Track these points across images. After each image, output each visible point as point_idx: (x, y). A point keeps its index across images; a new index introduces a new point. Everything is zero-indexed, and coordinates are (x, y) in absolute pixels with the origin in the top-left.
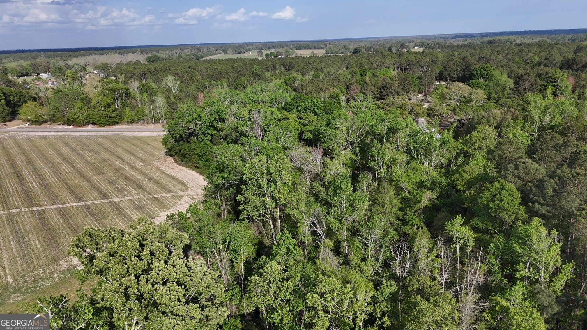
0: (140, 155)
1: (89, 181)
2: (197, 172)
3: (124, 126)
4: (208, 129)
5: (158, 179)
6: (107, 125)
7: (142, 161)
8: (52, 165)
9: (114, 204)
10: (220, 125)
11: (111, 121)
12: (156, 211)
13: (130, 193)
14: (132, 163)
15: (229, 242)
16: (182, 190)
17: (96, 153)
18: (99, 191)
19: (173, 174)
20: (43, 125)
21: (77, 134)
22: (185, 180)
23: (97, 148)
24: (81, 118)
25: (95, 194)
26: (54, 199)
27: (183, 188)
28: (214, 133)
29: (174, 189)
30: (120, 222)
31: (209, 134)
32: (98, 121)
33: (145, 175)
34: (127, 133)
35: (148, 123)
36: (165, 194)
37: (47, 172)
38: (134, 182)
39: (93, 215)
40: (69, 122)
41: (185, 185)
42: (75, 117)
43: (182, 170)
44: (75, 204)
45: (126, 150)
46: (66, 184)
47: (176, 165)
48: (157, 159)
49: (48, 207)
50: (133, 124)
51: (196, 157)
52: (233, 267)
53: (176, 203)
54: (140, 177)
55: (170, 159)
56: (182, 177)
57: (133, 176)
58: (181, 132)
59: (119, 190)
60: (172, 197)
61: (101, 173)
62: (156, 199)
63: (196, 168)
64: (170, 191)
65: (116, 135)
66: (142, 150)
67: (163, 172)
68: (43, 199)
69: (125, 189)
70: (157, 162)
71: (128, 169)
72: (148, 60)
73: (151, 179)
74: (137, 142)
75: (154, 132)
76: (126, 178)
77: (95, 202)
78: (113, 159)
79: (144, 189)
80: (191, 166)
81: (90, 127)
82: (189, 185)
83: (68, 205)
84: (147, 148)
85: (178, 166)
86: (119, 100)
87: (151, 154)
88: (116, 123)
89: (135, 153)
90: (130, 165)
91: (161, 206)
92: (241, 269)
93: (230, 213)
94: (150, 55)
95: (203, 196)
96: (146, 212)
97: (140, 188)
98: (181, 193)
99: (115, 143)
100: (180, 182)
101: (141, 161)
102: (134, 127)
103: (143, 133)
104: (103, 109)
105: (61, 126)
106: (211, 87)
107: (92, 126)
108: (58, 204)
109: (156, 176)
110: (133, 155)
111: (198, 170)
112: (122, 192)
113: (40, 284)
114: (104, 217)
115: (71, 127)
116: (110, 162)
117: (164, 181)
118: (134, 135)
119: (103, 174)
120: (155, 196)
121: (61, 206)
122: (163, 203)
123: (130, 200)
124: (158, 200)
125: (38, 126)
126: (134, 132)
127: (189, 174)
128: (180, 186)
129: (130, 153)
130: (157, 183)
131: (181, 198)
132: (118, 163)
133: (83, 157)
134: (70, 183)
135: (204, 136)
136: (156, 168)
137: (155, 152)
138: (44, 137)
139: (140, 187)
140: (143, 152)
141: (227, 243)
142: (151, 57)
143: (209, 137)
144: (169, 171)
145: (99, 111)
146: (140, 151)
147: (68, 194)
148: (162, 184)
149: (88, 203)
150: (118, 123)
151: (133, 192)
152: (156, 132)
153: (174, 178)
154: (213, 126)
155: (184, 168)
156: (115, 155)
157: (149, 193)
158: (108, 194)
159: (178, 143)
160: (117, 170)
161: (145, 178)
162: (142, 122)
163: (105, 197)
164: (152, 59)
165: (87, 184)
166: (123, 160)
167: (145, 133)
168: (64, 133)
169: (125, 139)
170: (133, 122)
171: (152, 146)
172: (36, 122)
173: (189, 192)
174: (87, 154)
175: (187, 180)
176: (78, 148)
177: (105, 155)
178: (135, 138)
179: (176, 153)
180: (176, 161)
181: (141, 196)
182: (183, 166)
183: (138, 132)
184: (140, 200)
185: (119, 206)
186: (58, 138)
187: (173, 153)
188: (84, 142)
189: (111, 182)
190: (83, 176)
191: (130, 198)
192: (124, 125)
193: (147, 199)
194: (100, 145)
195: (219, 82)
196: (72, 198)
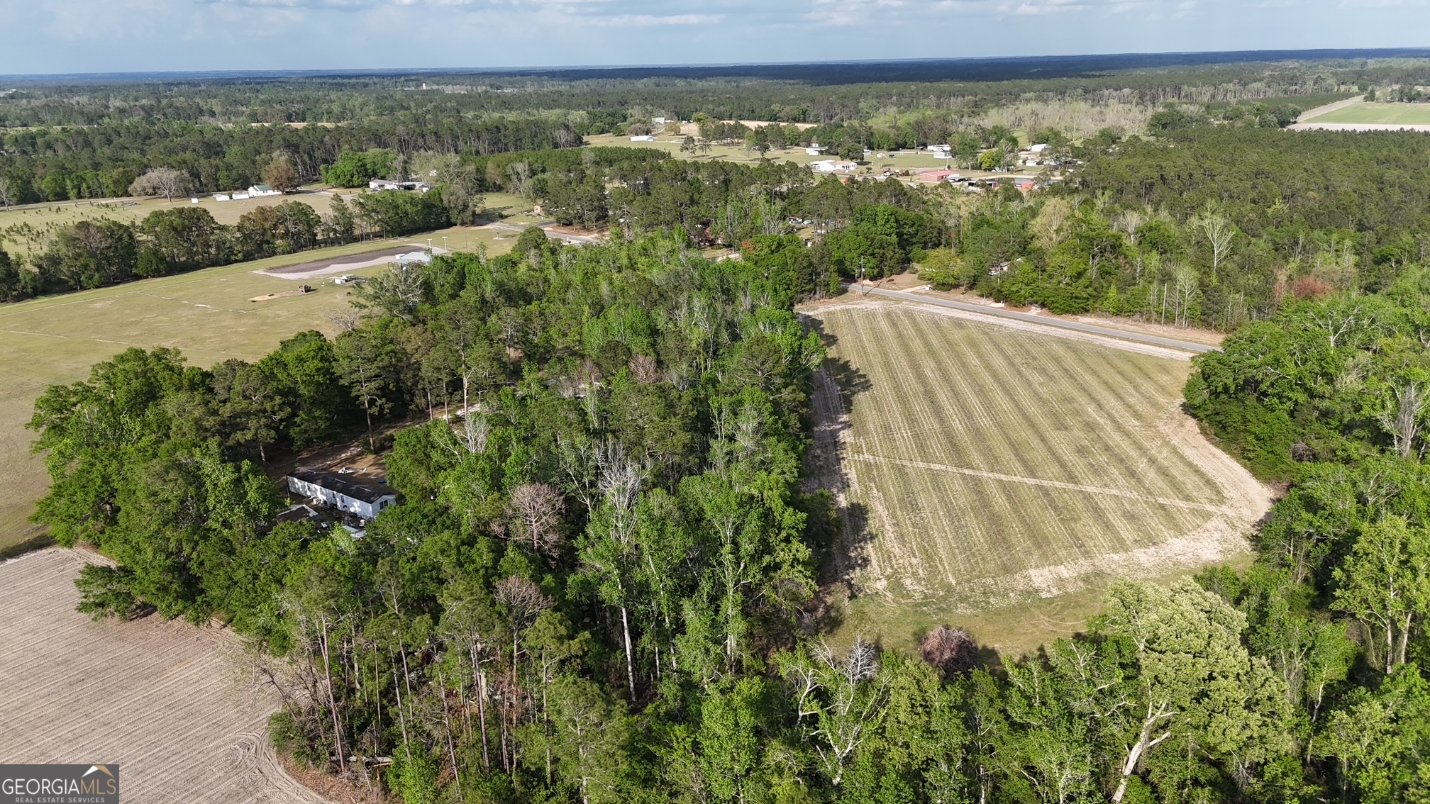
0: (1132, 400)
1: (1043, 440)
2: (1245, 466)
3: (1100, 321)
4: (1293, 390)
5: (1166, 464)
6: (1067, 312)
7: (1137, 415)
8: (980, 391)
9: (1088, 497)
10: (1320, 386)
11: (1076, 305)
12: (1162, 531)
13: (1114, 481)
14: (1116, 415)
15: (1310, 649)
16: (1211, 501)
17: (1051, 378)
18: (1063, 465)
19: (1197, 461)
20: (956, 295)
21: (1014, 325)
22: (1219, 480)
23: (1052, 368)
24: (1022, 292)
25: (1056, 469)
26: (994, 463)
27: (1214, 497)
28: (1302, 398)
29: (1195, 494)
30: (1099, 535)
31: (1290, 399)
32: (1053, 302)
33: (1140, 448)
34: (1106, 339)
35: (1148, 321)
36: (1177, 501)
37: (973, 400)
38: (1122, 461)
39: (1055, 509)
40: (999, 296)
41: (1219, 493)
42: (1014, 289)
43: (1214, 456)
44: (1026, 480)
45: (1106, 383)
46: (1007, 437)
47: (1202, 440)
48: (1165, 416)
49: (985, 474)
50: (1119, 318)
51: (1251, 438)
52: (1305, 685)
53: (1199, 526)
54: (1133, 453)
55: (1191, 423)
56: (1214, 473)
57: (1118, 446)
58: (1229, 382)
59: (1097, 471)
60: (1192, 511)
61: (1062, 427)
62: (1162, 507)
63: (1245, 457)
64: (1188, 498)
65: (1084, 343)
66: (1136, 388)
67: (1175, 451)
68: (975, 457)
69: (1105, 472)
70: (1166, 424)
71: (1109, 428)
72: (1155, 123)
73: (1152, 461)
74: (1127, 368)
75: (1160, 346)
76: (1107, 448)
77: (1057, 484)
78: (1082, 399)
79: (1139, 481)
80: (1235, 451)
81: (1034, 311)
82: (1226, 493)
83: (1015, 479)
84: (1146, 386)
85: (1207, 443)
86: (1097, 260)
87: (1155, 405)
88: (1085, 311)
89: (1123, 395)
90: (1114, 421)
91: (1171, 525)
92: (1318, 692)
93: (1306, 580)
94: (1161, 110)
95: (1254, 526)
96: (1143, 528)
97: (1134, 477)
98: (1210, 508)
99: (1083, 360)
100: (1209, 482)
101: (1134, 416)
102: (1118, 325)
103: (1138, 345)
104: (1067, 280)
105: (983, 301)
106: (1310, 250)
107: (1039, 310)
108: (999, 471)
109: (1163, 456)
110: (1119, 397)
111: (1248, 463)
112: (1099, 475)
113: (992, 600)
114: (1073, 519)
115: (1001, 305)
116: (1076, 405)
117: (1177, 471)
118: (1120, 347)
119: (1066, 428)
120: (1160, 500)
121: (1003, 477)
122: (1174, 519)
123: (1116, 496)
124: (1165, 510)
125: (944, 294)
126: (1121, 338)
127: (1228, 467)
128: (1208, 492)
129: (1114, 391)
130: (1164, 472)
131: (1209, 519)
132: (1091, 409)
133: (1029, 383)
134: (1014, 436)
135: (1277, 401)
136: (1163, 438)
137: (1162, 399)
138: (959, 324)
139: (1133, 474)
140: (1137, 395)
141: (1305, 649)
142: (1163, 115)
143: (1290, 405)
144: (1188, 453)
145: (1059, 283)
146: (1132, 391)
147: (1013, 457)
148: (1174, 477)
149: (1045, 483)
150: (1087, 311)
151: (1121, 481)
152: (1164, 347)
153: (1197, 471)
154: (1303, 386)
155: (1218, 452)
156: (1085, 391)
157: (1151, 494)
158: (1077, 473)
159: (1217, 397)
160: (1090, 427)
161: (1141, 457)
162: (1137, 316)
163: (1072, 478)
164: (1163, 121)
165: (1041, 445)
166: (1100, 406)
167: (1142, 345)
168: (992, 319)
169: (1102, 354)
170: (1119, 312)
171: (1156, 382)
172: (944, 285)
173: (1225, 509)
174: (1036, 378)
175: (1223, 480)
176: (1018, 360)
177: (1067, 387)
178: (1122, 354)
179: (1207, 416)
180: (1204, 432)
181: (1135, 493)
182: (1217, 445)
183: (1128, 340)
184: (1133, 502)
185: (1096, 503)
186: (985, 330)
187: (1202, 415)
188: (1028, 346)
189: (1081, 451)
190: (1032, 425)
191: (1114, 492)
192: (1099, 316)
193: (1146, 502)
194: (1056, 360)
195: (1335, 237)
196: (1017, 466)
